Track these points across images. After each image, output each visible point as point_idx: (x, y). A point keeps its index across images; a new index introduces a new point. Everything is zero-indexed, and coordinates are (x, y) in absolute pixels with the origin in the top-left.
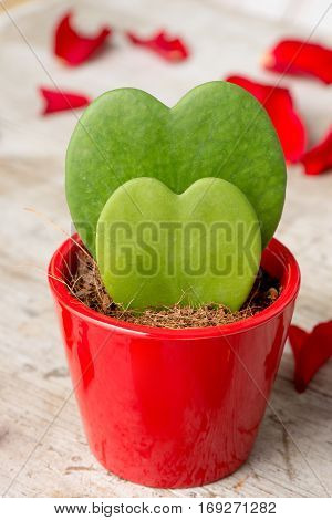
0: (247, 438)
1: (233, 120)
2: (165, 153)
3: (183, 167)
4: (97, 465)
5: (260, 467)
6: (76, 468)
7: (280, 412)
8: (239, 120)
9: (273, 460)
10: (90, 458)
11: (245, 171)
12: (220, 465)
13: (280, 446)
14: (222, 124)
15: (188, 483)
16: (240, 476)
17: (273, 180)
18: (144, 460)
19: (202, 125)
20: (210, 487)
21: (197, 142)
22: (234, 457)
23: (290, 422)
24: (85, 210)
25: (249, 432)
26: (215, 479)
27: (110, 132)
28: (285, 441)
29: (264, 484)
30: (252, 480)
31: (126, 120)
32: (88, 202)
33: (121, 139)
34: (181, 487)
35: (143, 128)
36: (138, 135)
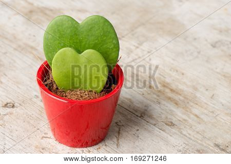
0: (104, 130)
1: (101, 29)
2: (77, 39)
3: (83, 44)
4: (52, 137)
5: (108, 142)
6: (45, 137)
7: (120, 121)
8: (103, 29)
9: (113, 140)
10: (50, 134)
11: (105, 46)
12: (94, 141)
13: (117, 134)
14: (97, 30)
15: (82, 146)
16: (100, 145)
17: (115, 50)
18: (67, 137)
19: (90, 30)
20: (89, 148)
21: (88, 35)
22: (99, 137)
23: (123, 125)
24: (50, 55)
25: (105, 128)
26: (92, 145)
27: (59, 30)
28: (119, 133)
29: (108, 149)
30: (104, 147)
31: (64, 26)
32: (51, 52)
33: (62, 33)
34: (79, 147)
35: (70, 30)
36: (68, 32)
